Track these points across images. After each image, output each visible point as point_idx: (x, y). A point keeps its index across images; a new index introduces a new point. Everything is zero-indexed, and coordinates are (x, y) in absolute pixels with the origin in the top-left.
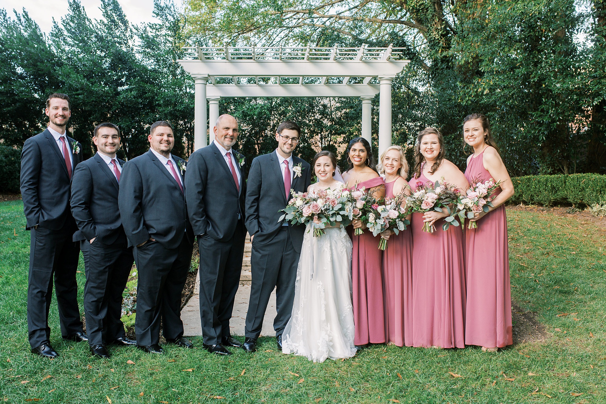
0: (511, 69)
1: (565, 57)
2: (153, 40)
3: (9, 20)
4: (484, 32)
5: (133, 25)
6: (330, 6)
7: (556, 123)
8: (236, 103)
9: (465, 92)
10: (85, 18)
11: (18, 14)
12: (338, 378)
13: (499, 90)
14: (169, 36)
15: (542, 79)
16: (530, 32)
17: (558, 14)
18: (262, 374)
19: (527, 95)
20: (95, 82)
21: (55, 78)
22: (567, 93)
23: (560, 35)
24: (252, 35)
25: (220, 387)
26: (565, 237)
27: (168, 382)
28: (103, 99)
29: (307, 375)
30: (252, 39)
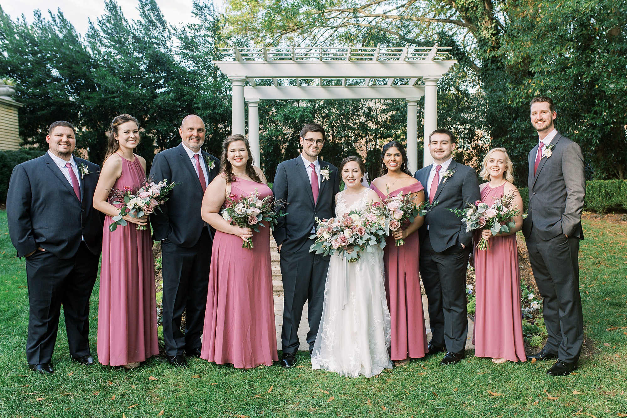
0: (563, 70)
1: (619, 56)
2: (192, 41)
3: (43, 20)
4: (534, 30)
5: (171, 26)
6: (377, 4)
7: (610, 125)
8: (278, 105)
9: (515, 93)
10: (121, 19)
11: (53, 15)
12: (370, 395)
13: (550, 91)
14: (208, 36)
15: (594, 80)
16: (582, 30)
17: (611, 11)
18: (291, 391)
19: (580, 96)
20: (132, 84)
21: (91, 80)
22: (621, 94)
23: (614, 33)
24: (296, 35)
25: (245, 405)
26: (618, 245)
27: (190, 400)
28: (140, 102)
29: (338, 392)
30: (296, 39)
